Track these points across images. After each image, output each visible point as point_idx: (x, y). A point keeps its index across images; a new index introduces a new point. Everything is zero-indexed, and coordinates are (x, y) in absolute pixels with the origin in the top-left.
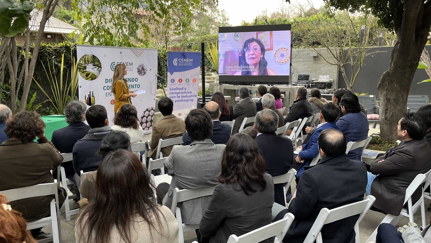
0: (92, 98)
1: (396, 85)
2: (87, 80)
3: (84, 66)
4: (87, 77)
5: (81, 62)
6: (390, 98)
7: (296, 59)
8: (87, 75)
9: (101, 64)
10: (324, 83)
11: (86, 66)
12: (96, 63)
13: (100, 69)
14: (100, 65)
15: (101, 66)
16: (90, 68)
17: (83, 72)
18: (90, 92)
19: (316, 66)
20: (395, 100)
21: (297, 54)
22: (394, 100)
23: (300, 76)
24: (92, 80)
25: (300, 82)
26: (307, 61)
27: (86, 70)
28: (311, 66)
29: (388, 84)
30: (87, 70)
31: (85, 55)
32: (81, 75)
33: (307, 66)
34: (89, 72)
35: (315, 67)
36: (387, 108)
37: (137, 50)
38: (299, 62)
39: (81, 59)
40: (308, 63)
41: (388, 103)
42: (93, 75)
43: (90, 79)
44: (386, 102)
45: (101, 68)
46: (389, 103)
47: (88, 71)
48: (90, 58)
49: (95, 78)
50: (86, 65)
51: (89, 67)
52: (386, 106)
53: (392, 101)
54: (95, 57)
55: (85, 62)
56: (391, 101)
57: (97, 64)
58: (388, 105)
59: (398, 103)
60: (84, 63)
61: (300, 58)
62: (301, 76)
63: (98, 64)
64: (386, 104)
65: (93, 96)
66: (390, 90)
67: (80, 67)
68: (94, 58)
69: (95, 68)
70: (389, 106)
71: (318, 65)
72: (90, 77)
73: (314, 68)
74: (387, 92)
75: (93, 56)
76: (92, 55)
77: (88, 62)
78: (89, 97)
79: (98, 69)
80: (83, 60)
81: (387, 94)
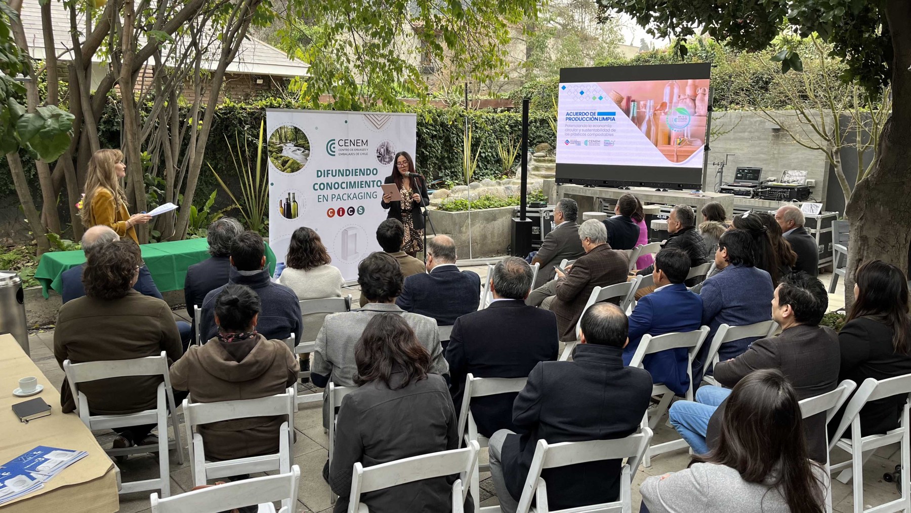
0: (292, 204)
1: (882, 208)
2: (283, 171)
3: (279, 147)
4: (283, 166)
5: (274, 140)
6: (868, 237)
7: (735, 132)
8: (284, 163)
9: (308, 143)
10: (791, 189)
11: (281, 147)
12: (300, 142)
13: (307, 152)
14: (307, 145)
15: (309, 146)
16: (290, 151)
17: (276, 158)
18: (289, 194)
19: (779, 150)
20: (878, 241)
21: (736, 122)
22: (876, 241)
23: (739, 170)
24: (292, 171)
25: (739, 182)
26: (759, 138)
27: (282, 155)
28: (766, 150)
29: (866, 205)
30: (284, 153)
31: (281, 128)
32: (273, 163)
33: (757, 149)
34: (288, 157)
35: (775, 152)
36: (860, 257)
37: (376, 116)
38: (742, 139)
39: (273, 135)
40: (760, 141)
41: (864, 246)
42: (294, 162)
43: (289, 169)
44: (860, 243)
45: (309, 150)
46: (866, 247)
47: (286, 155)
48: (289, 133)
49: (298, 169)
50: (282, 145)
51: (288, 148)
52: (859, 253)
53: (872, 242)
54: (299, 130)
55: (280, 139)
56: (869, 243)
57: (302, 143)
58: (864, 249)
59: (884, 247)
60: (278, 141)
61: (744, 132)
62: (743, 170)
63: (304, 144)
64: (860, 249)
65: (294, 201)
66: (869, 219)
67: (271, 149)
68: (296, 132)
69: (299, 150)
70: (865, 254)
71: (782, 147)
72: (289, 167)
73: (774, 154)
74: (863, 222)
75: (296, 128)
76: (292, 127)
77: (286, 140)
78: (287, 202)
79: (303, 152)
80: (278, 135)
81: (862, 227)
